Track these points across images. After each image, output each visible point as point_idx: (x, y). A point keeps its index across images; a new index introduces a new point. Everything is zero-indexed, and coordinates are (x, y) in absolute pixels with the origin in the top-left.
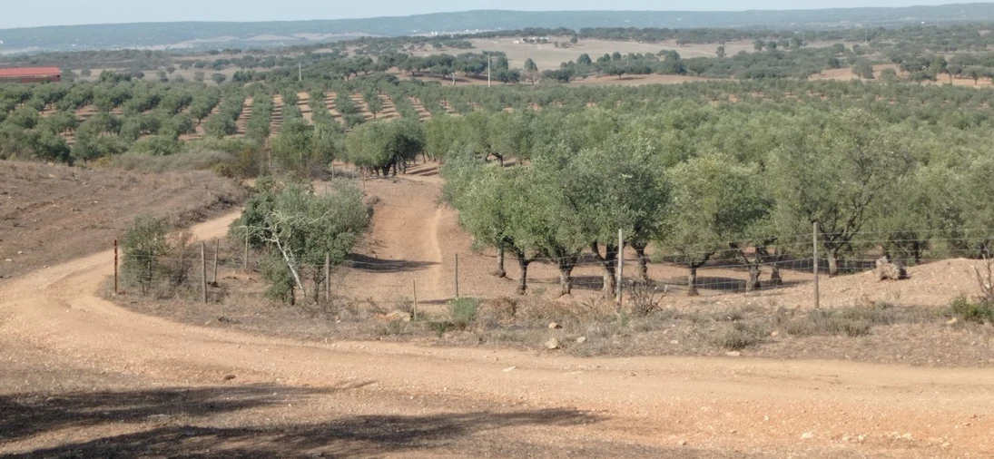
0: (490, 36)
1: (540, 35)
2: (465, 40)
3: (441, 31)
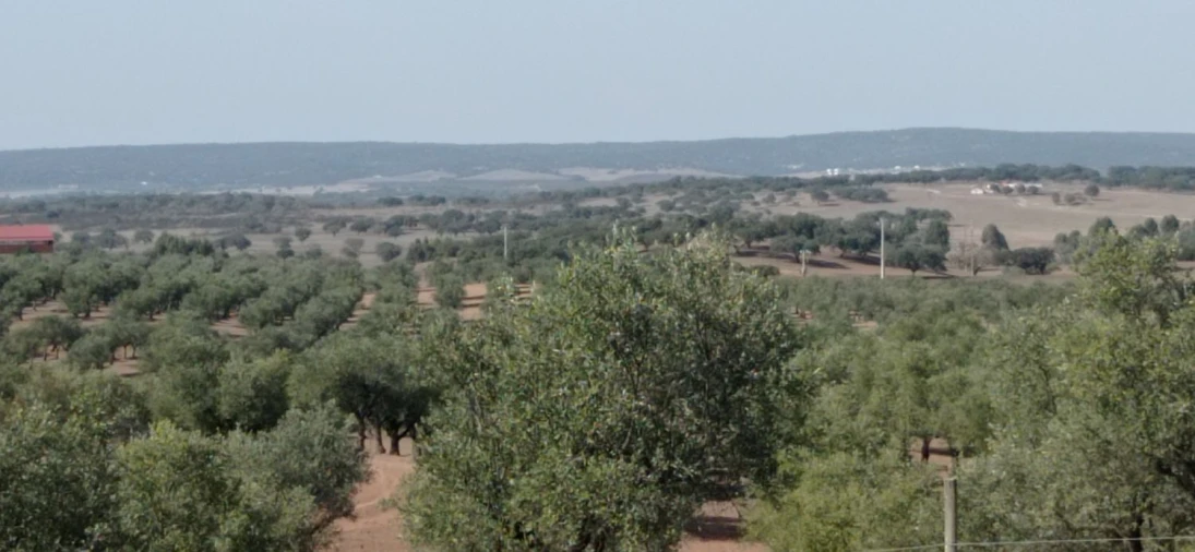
0: (928, 178)
1: (1027, 180)
2: (877, 186)
3: (846, 167)
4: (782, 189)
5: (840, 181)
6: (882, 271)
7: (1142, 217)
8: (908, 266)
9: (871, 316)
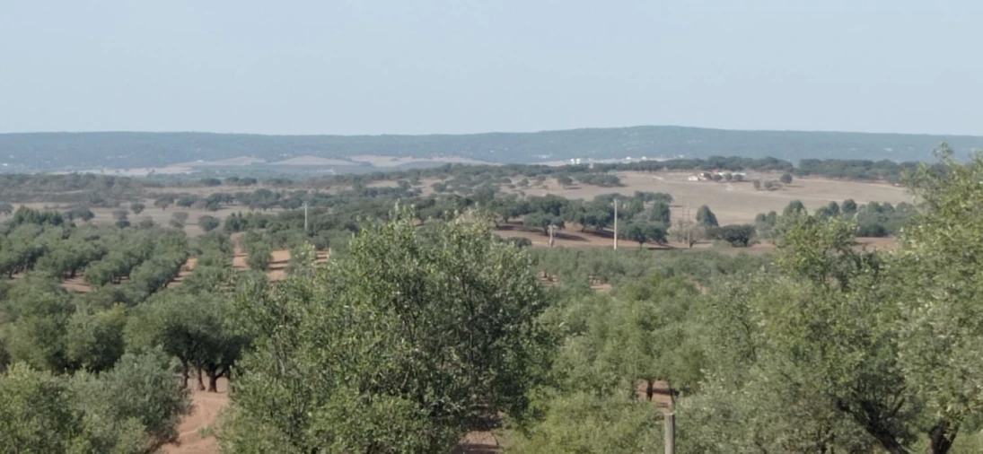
0: (653, 167)
1: (733, 169)
2: (611, 173)
3: (586, 157)
4: (534, 175)
5: (582, 169)
6: (615, 243)
7: (826, 200)
8: (636, 239)
9: (606, 280)
